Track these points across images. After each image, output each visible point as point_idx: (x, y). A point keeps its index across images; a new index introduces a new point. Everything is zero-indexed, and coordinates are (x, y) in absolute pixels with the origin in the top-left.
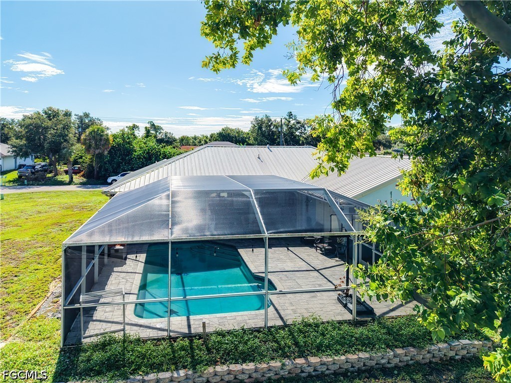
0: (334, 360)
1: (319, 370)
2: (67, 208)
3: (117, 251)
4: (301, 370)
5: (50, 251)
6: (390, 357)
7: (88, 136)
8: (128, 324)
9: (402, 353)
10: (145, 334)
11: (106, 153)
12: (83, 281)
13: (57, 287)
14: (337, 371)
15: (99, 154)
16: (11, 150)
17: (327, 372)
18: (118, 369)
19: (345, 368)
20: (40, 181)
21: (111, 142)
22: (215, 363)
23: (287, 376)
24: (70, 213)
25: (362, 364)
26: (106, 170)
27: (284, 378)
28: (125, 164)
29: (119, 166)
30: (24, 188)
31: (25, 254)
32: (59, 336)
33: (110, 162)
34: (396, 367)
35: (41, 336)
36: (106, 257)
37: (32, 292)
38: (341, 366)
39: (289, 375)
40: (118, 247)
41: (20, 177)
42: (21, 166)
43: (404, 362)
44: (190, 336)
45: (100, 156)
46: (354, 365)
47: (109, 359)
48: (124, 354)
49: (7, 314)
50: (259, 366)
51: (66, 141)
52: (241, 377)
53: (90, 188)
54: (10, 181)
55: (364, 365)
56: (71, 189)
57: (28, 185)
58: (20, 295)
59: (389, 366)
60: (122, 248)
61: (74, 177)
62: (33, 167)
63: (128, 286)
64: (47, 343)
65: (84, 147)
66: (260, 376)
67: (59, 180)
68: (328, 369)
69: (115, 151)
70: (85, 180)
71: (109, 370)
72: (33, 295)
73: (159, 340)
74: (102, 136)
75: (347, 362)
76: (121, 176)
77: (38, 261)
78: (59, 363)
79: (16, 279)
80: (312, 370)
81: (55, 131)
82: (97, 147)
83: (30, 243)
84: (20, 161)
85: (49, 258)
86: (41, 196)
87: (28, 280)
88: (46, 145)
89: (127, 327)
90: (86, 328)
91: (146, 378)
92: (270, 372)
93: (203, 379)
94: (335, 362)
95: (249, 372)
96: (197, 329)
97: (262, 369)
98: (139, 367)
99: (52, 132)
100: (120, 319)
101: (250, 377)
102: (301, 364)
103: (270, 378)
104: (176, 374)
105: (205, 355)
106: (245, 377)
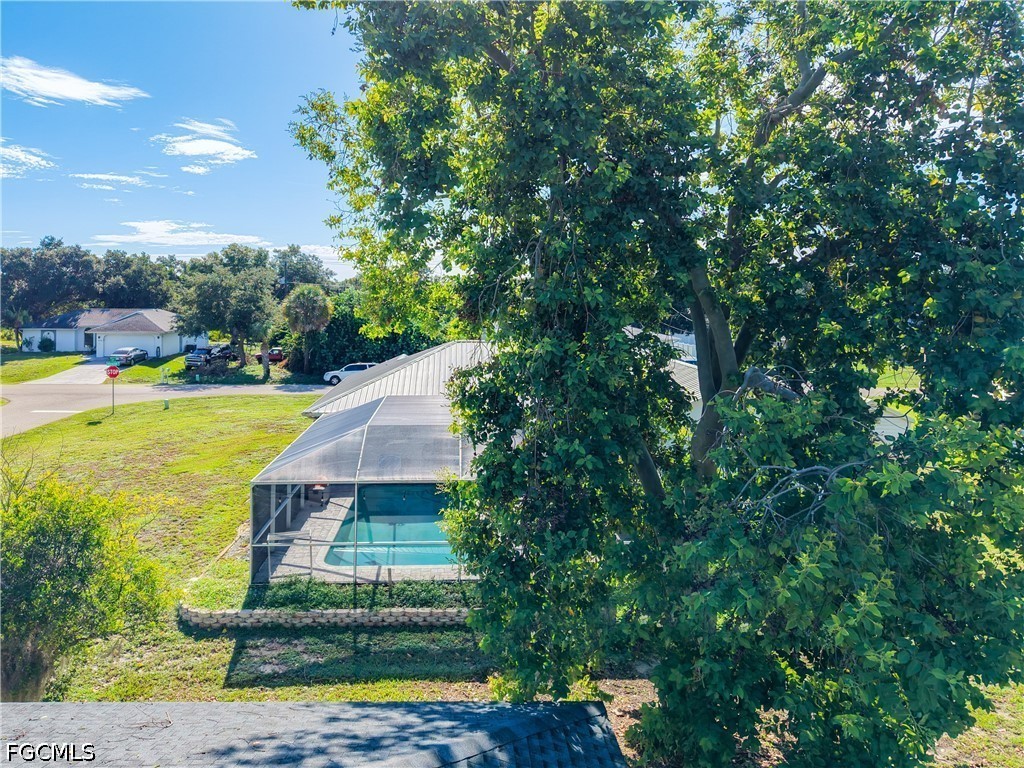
2: (259, 428)
3: (316, 492)
5: (237, 489)
7: (293, 302)
8: (316, 569)
10: (330, 579)
11: (322, 329)
12: (272, 522)
13: (245, 530)
15: (311, 331)
16: (176, 325)
18: (301, 603)
20: (218, 375)
21: (330, 312)
22: (393, 605)
23: (461, 624)
24: (263, 435)
26: (323, 359)
27: (457, 625)
28: (354, 348)
29: (343, 354)
30: (196, 389)
31: (206, 492)
32: (248, 575)
33: (329, 345)
35: (230, 575)
36: (302, 500)
37: (219, 536)
39: (463, 622)
40: (317, 488)
41: (188, 368)
42: (190, 349)
44: (376, 584)
45: (312, 336)
47: (293, 595)
48: (307, 592)
49: (196, 555)
50: (435, 610)
51: (258, 308)
52: (415, 619)
53: (295, 391)
54: (174, 375)
56: (266, 393)
57: (201, 383)
58: (207, 538)
60: (323, 488)
61: (272, 367)
62: (209, 351)
63: (323, 534)
64: (236, 581)
65: (287, 320)
66: (434, 620)
67: (247, 373)
69: (337, 327)
70: (289, 374)
71: (292, 603)
72: (221, 538)
73: (344, 584)
74: (315, 302)
76: (346, 370)
77: (224, 501)
78: (248, 596)
79: (200, 520)
81: (242, 292)
82: (308, 320)
83: (212, 478)
84: (188, 340)
85: (235, 499)
86: (222, 404)
87: (214, 521)
88: (228, 316)
89: (314, 571)
90: (273, 570)
91: (324, 612)
92: (445, 617)
93: (378, 617)
95: (424, 615)
96: (384, 577)
97: (438, 613)
98: (320, 604)
99: (237, 293)
100: (309, 565)
101: (424, 621)
103: (444, 623)
104: (352, 611)
105: (385, 599)
106: (419, 620)
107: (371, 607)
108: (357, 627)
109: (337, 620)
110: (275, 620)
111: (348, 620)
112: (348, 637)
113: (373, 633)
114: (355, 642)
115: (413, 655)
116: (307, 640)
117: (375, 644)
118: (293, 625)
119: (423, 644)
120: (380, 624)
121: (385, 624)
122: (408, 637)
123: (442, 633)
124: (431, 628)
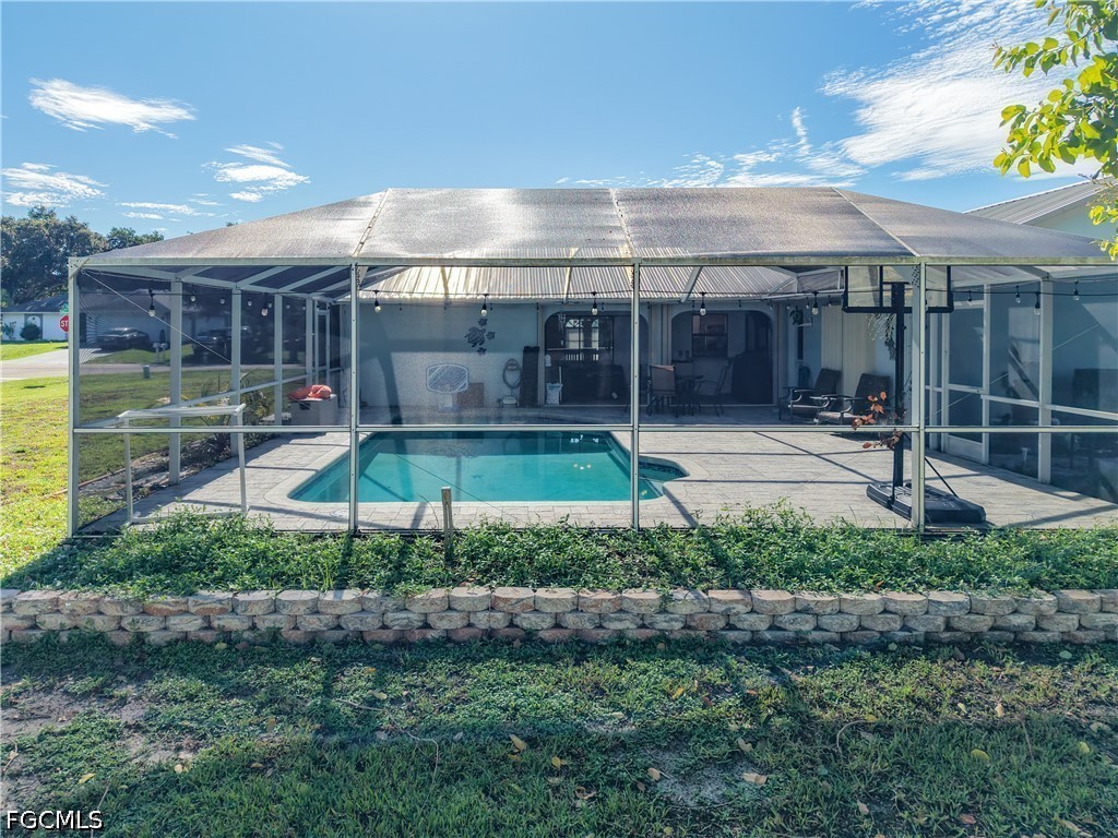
0: (841, 600)
1: (788, 626)
4: (728, 624)
6: (1044, 607)
9: (1088, 601)
14: (849, 637)
17: (816, 636)
19: (880, 628)
22: (457, 582)
23: (678, 636)
25: (940, 621)
27: (668, 641)
34: (1067, 642)
38: (865, 624)
39: (684, 632)
43: (1095, 628)
46: (911, 624)
50: (586, 593)
52: (527, 621)
55: (949, 628)
59: (1039, 636)
66: (588, 626)
68: (818, 628)
73: (320, 535)
75: (885, 611)
80: (763, 626)
89: (252, 511)
91: (243, 598)
92: (623, 616)
93: (411, 615)
94: (845, 607)
95: (555, 610)
96: (433, 522)
97: (598, 603)
98: (235, 576)
101: (557, 626)
102: (726, 602)
103: (621, 634)
104: (330, 596)
105: (432, 568)
106: (541, 624)
107: (389, 584)
108: (342, 644)
109: (281, 621)
110: (82, 623)
111: (313, 623)
112: (304, 678)
113: (393, 664)
114: (327, 691)
115: (532, 742)
116: (167, 684)
117: (396, 701)
118: (140, 638)
119: (562, 700)
120: (417, 636)
121: (431, 635)
122: (510, 677)
123: (622, 664)
124: (581, 649)
